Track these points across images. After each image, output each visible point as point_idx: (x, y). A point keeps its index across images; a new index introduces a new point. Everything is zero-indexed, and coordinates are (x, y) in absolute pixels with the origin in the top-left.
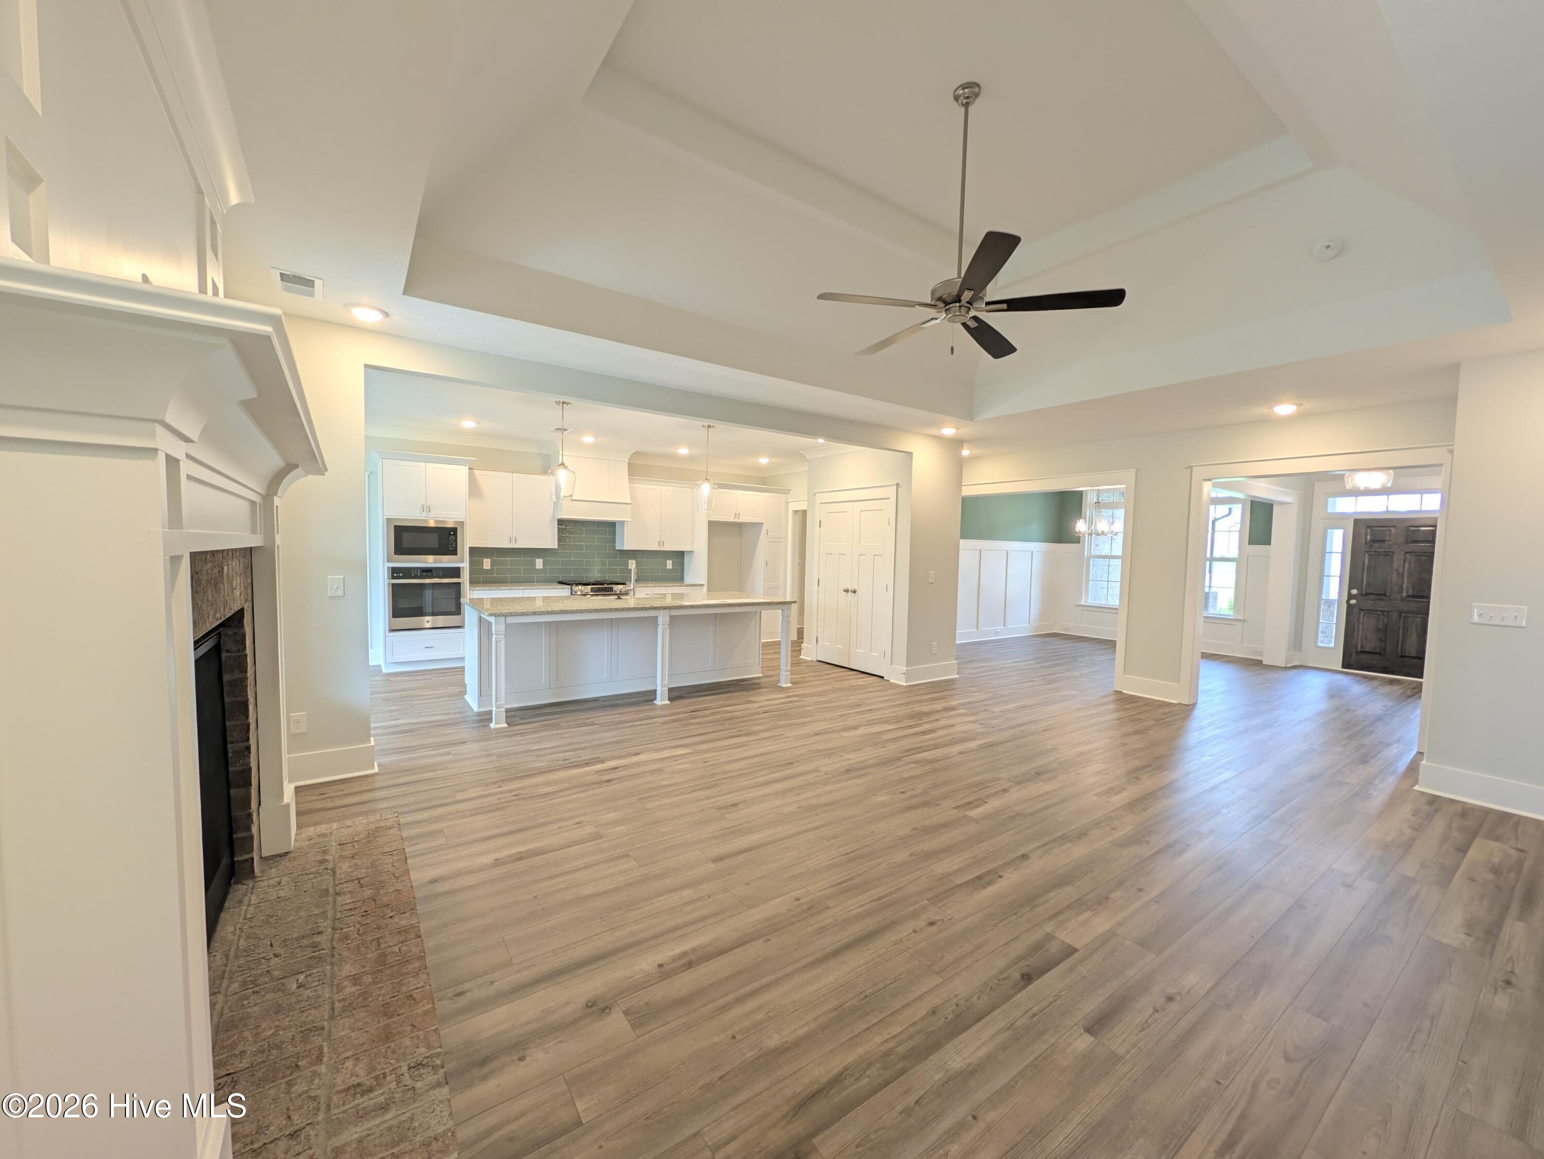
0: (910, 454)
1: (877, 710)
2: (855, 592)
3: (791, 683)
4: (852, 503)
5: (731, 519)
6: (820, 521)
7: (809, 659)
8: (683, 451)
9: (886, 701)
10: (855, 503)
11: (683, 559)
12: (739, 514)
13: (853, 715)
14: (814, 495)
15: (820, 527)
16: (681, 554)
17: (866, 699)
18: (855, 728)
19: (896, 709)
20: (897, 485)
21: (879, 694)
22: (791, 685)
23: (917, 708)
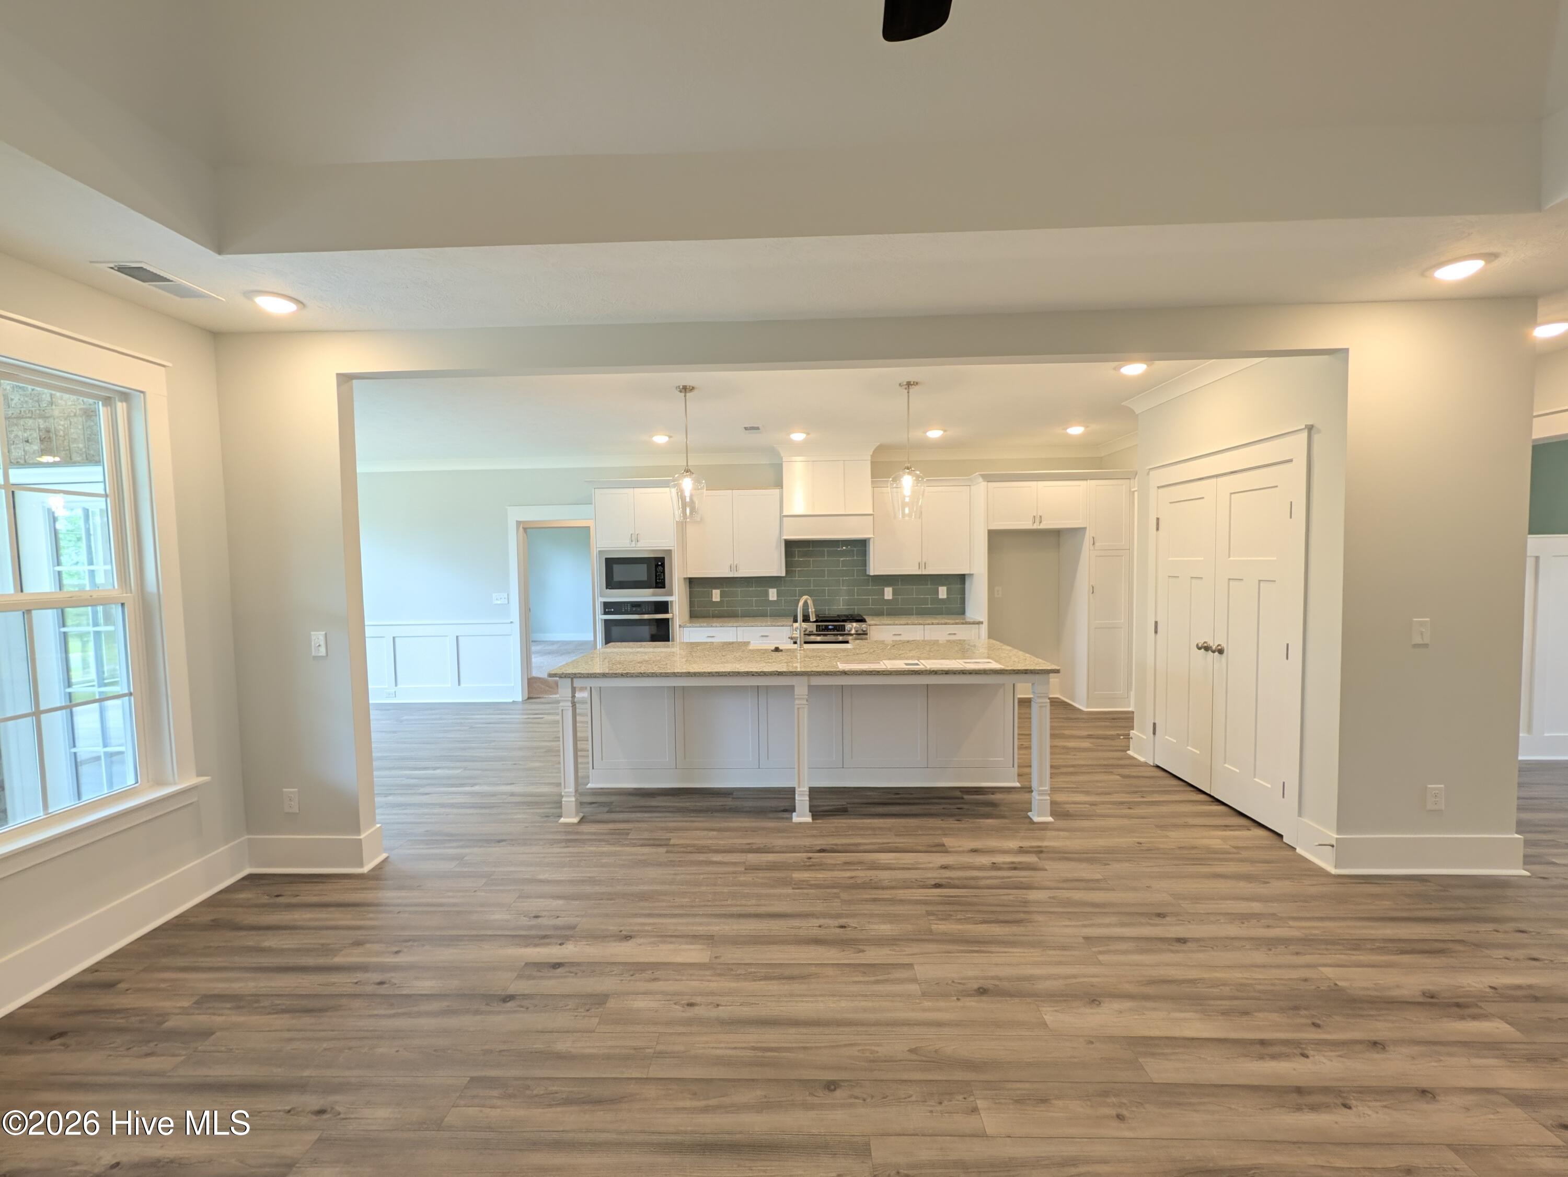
0: (1342, 354)
1: (1203, 943)
2: (1221, 652)
3: (1052, 815)
4: (1214, 480)
5: (1027, 525)
6: (1158, 519)
7: (1142, 759)
8: (935, 434)
9: (1244, 918)
10: (1220, 479)
11: (964, 583)
12: (1041, 517)
13: (1123, 946)
14: (1148, 474)
15: (1158, 529)
16: (962, 578)
17: (1196, 899)
18: (1094, 999)
19: (1259, 957)
20: (1310, 428)
21: (1243, 887)
22: (1050, 819)
23: (1328, 972)
